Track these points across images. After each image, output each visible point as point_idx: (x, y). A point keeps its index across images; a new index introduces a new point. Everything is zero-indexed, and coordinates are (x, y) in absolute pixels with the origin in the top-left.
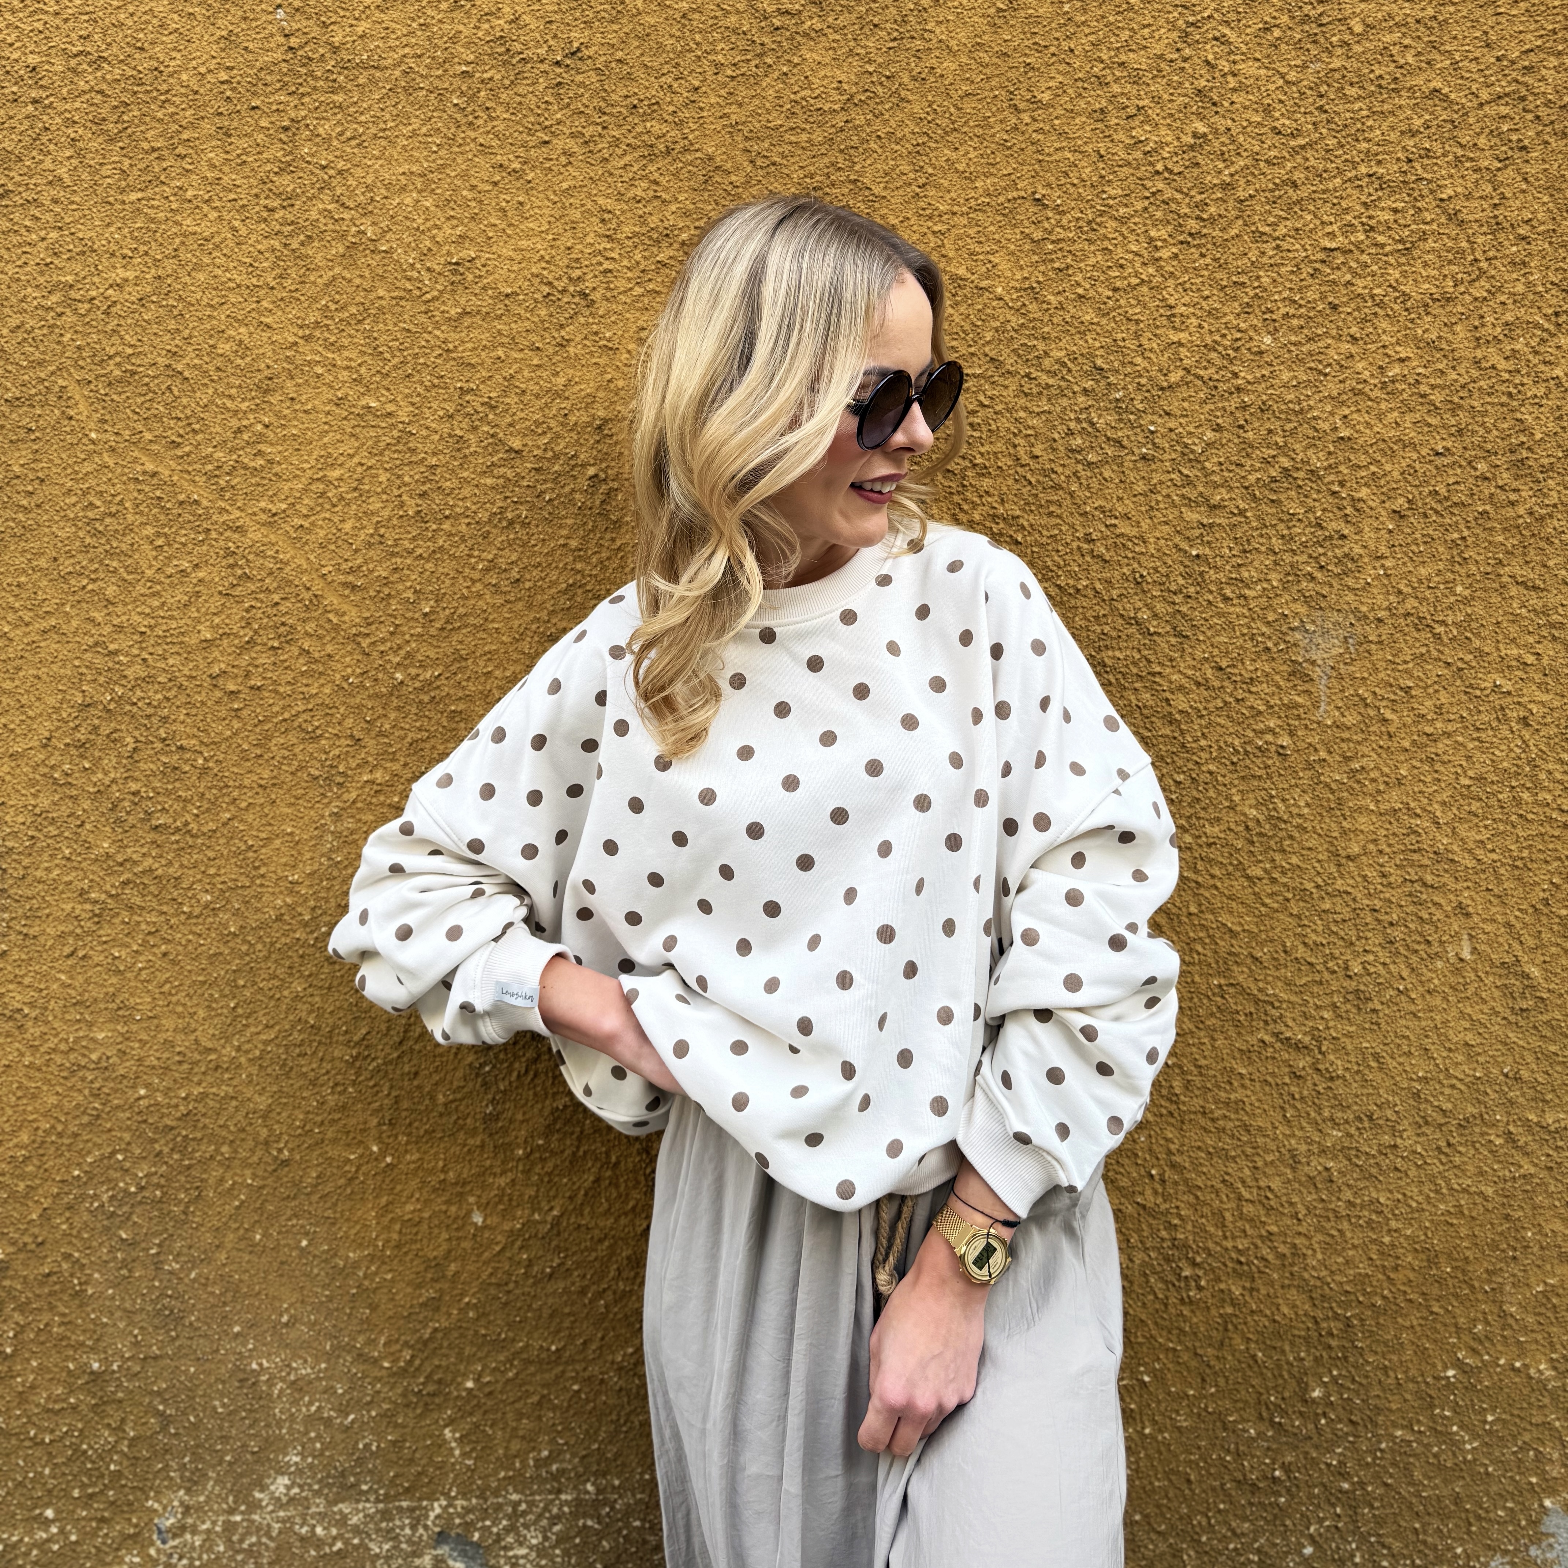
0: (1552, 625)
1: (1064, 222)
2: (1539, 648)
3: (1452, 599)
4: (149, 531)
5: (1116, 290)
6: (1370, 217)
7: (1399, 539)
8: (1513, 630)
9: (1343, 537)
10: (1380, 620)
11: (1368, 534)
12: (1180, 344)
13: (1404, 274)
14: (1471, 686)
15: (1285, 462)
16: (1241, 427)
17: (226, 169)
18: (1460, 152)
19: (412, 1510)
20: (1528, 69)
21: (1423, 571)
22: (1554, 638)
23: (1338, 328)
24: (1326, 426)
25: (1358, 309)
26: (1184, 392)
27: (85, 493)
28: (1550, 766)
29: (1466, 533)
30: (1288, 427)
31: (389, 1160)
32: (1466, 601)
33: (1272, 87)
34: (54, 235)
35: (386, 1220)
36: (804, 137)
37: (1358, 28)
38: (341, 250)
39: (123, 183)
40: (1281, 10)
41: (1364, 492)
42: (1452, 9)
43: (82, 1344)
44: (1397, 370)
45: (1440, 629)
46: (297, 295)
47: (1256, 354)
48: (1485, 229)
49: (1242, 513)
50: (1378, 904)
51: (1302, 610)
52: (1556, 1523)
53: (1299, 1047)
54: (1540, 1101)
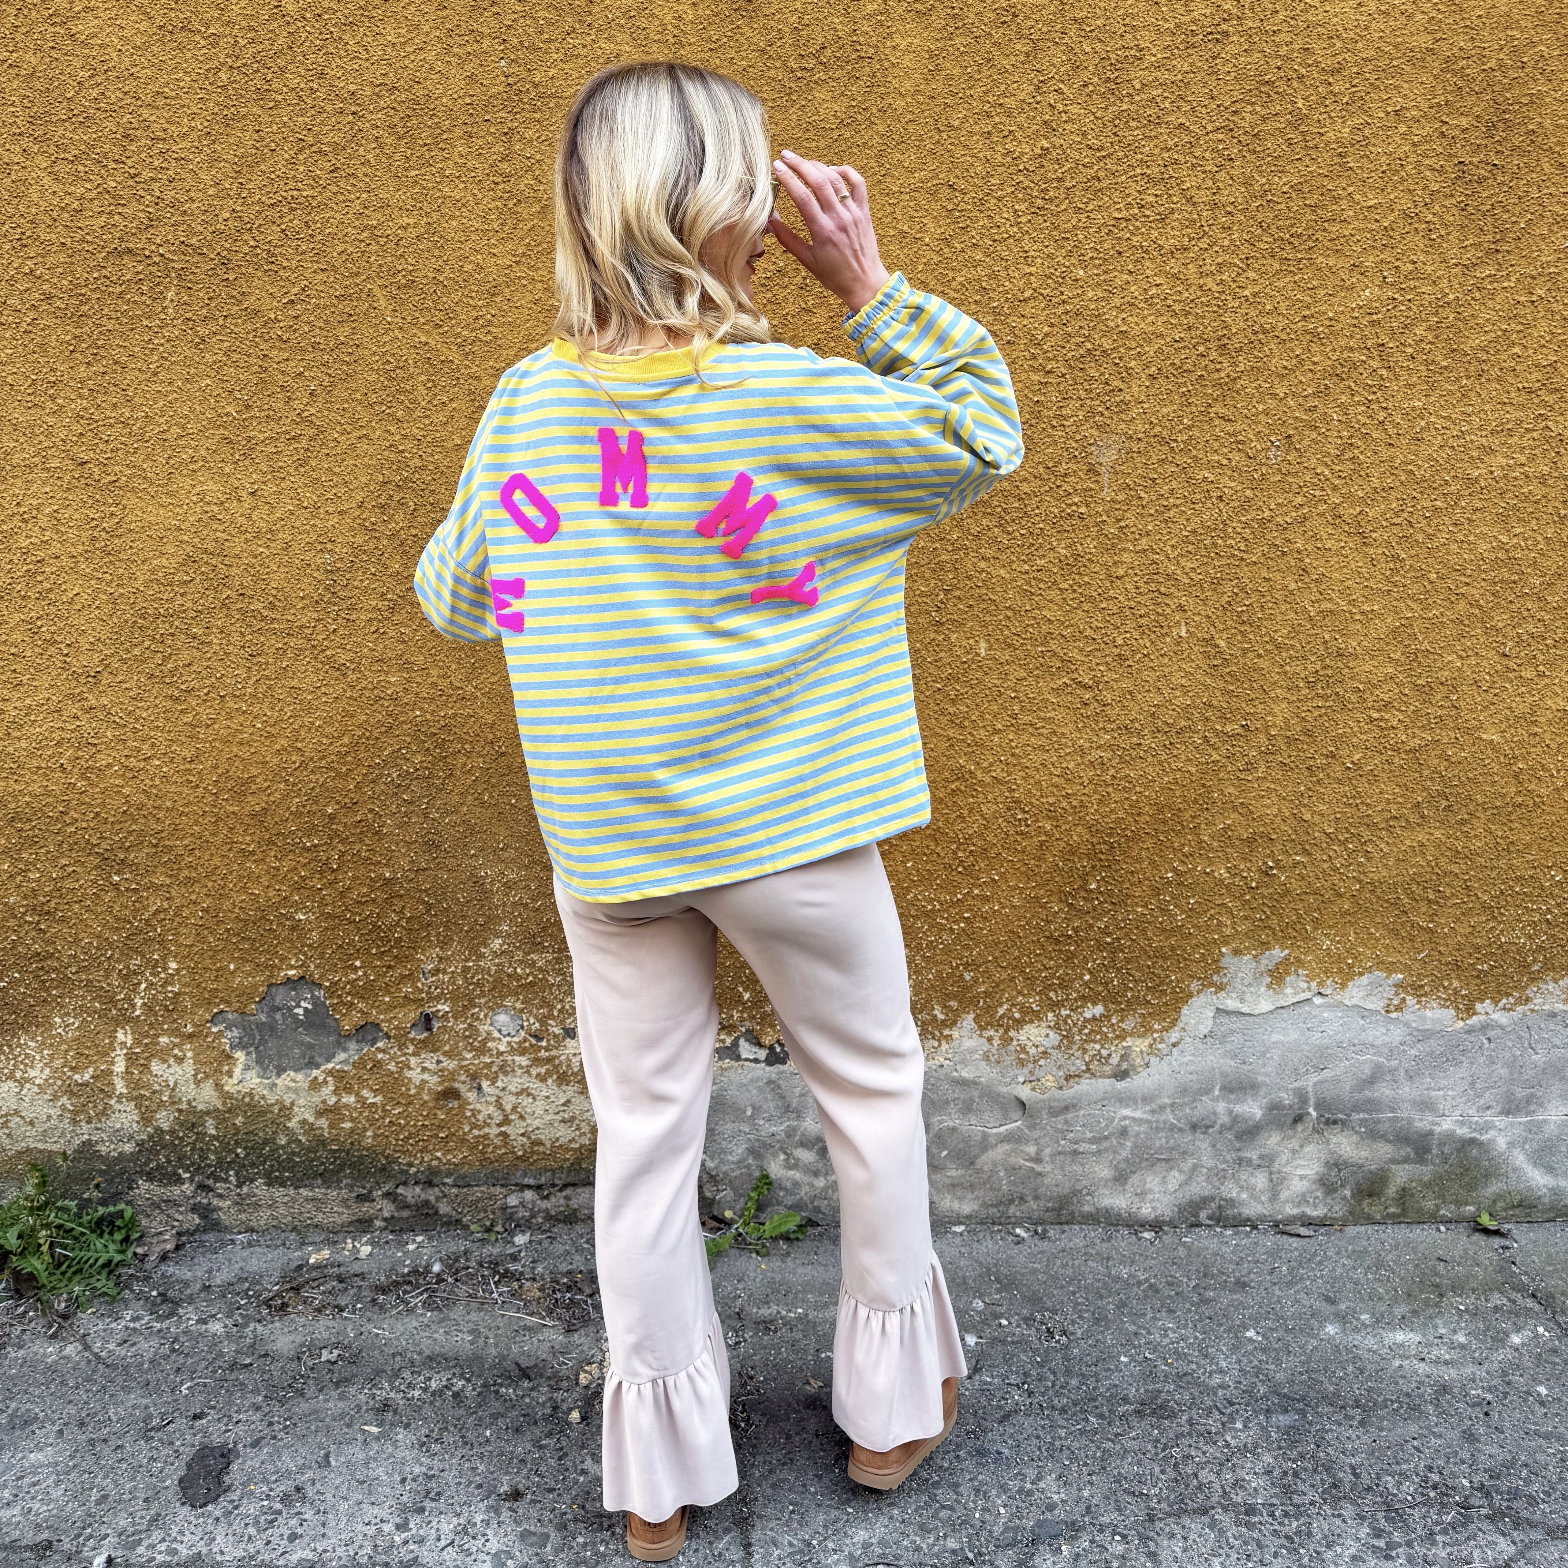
0: (1239, 442)
1: (966, 199)
2: (1230, 456)
3: (1181, 427)
4: (423, 378)
5: (995, 241)
6: (1142, 199)
7: (1152, 391)
8: (1216, 445)
9: (1121, 390)
10: (1139, 439)
11: (1135, 388)
12: (1031, 274)
13: (1161, 234)
14: (1190, 478)
15: (1089, 346)
16: (1064, 324)
17: (469, 157)
18: (1195, 161)
20: (1235, 113)
21: (1165, 410)
22: (1240, 450)
23: (1121, 266)
24: (1112, 324)
25: (1133, 255)
26: (1032, 303)
27: (384, 354)
28: (1234, 525)
29: (1190, 388)
30: (1092, 324)
32: (1189, 428)
33: (1087, 120)
34: (365, 196)
36: (814, 144)
37: (1138, 86)
38: (538, 209)
39: (407, 165)
40: (1094, 74)
41: (1133, 364)
43: (380, 862)
44: (1154, 291)
45: (1174, 445)
46: (511, 236)
47: (1074, 281)
48: (1207, 207)
49: (1063, 376)
50: (1133, 604)
51: (1096, 433)
52: (1228, 961)
53: (1086, 687)
54: (1223, 718)
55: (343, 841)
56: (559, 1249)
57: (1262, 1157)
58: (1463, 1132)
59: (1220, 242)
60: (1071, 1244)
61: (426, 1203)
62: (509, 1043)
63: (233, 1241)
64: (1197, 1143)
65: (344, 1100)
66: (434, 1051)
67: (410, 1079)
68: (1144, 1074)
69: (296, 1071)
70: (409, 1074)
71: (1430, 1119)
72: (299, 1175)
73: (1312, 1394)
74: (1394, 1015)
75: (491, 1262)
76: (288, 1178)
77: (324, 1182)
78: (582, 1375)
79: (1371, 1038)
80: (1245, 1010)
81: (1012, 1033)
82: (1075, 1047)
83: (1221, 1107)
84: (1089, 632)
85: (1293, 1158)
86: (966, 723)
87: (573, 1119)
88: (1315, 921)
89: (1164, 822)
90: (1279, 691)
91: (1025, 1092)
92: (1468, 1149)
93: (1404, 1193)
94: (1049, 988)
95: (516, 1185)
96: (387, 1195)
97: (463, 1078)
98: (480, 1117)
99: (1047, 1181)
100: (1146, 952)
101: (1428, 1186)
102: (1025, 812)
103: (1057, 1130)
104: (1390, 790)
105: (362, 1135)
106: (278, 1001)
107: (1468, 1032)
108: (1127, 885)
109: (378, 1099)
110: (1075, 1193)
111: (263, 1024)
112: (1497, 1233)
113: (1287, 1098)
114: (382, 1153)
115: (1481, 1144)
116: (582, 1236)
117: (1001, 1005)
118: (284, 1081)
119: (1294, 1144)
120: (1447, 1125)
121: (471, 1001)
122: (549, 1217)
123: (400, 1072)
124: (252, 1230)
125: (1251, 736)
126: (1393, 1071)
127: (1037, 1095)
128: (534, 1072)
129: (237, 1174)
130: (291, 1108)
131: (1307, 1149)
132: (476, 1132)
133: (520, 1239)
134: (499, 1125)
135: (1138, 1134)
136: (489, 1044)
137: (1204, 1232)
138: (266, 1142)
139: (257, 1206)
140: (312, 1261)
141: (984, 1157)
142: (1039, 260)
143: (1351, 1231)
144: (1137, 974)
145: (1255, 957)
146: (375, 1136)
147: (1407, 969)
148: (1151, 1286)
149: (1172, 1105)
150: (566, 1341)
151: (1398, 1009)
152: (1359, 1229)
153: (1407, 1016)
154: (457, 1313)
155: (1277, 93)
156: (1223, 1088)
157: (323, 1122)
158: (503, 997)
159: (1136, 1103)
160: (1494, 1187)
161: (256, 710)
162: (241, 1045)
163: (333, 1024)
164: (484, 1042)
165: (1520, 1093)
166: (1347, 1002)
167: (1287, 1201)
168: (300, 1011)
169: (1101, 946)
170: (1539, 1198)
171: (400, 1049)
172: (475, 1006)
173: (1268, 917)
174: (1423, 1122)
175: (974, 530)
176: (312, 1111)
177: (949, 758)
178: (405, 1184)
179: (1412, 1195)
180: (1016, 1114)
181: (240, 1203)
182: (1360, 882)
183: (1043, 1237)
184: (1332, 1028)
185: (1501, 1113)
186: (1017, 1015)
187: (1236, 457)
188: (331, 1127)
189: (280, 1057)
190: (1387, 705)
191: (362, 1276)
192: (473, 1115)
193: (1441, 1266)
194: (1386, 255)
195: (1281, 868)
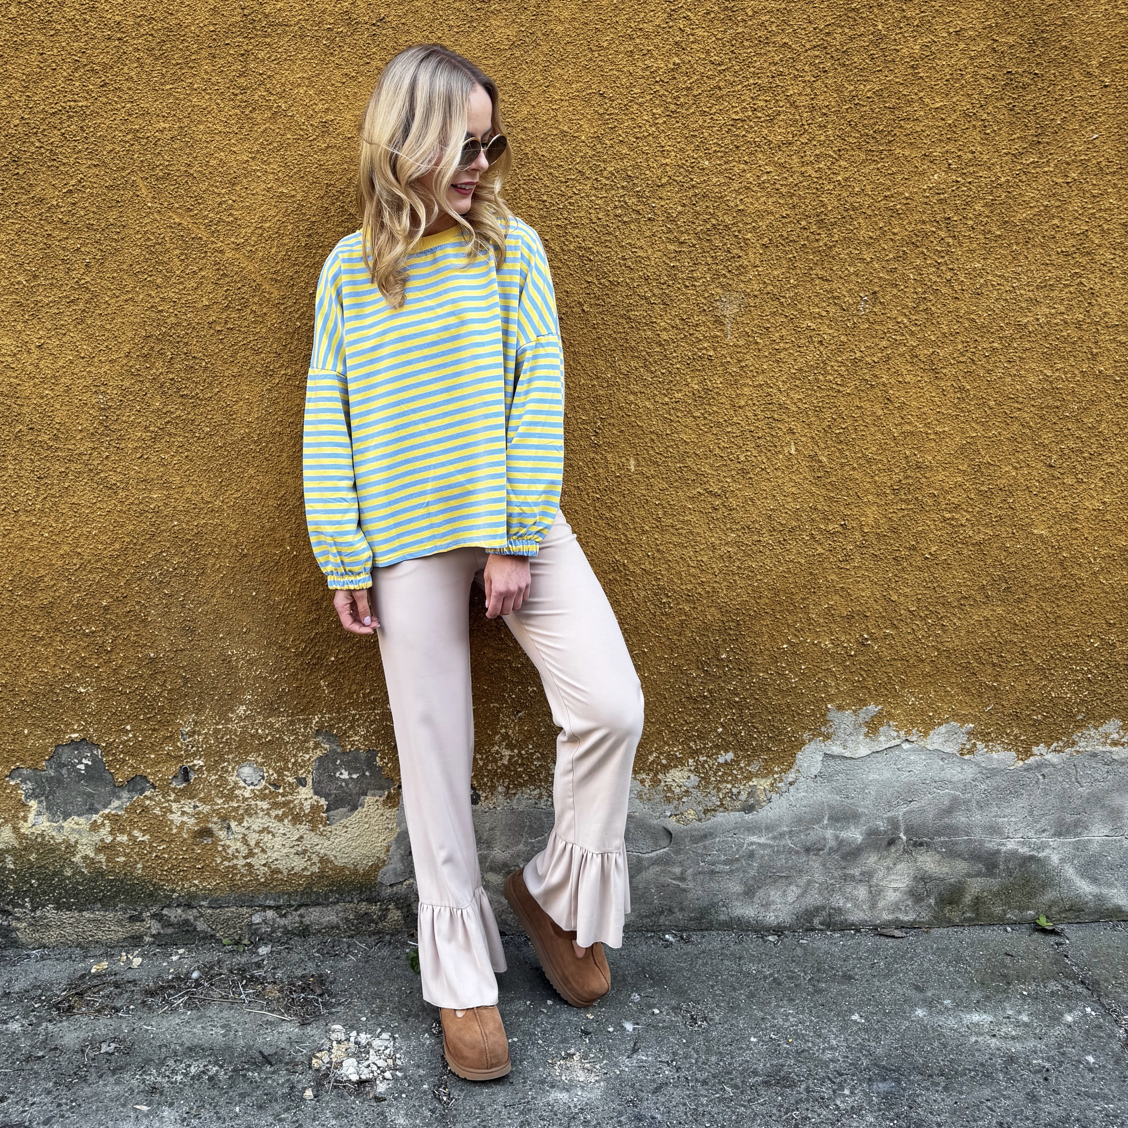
0: (835, 298)
1: (614, 105)
2: (828, 308)
3: (789, 286)
4: (177, 252)
5: (637, 138)
6: (754, 104)
7: (765, 257)
8: (817, 300)
9: (740, 257)
10: (755, 296)
11: (751, 255)
12: (667, 165)
13: (770, 132)
14: (797, 326)
15: (714, 221)
16: (694, 204)
17: (213, 74)
18: (796, 73)
19: (305, 720)
20: (828, 34)
21: (776, 273)
22: (835, 304)
23: (739, 157)
24: (732, 204)
25: (748, 148)
26: (668, 188)
27: (145, 233)
28: (832, 364)
29: (796, 255)
30: (716, 204)
31: (295, 553)
32: (795, 287)
33: (710, 41)
34: (129, 105)
35: (293, 582)
37: (750, 13)
38: (270, 115)
39: (163, 81)
40: (715, 4)
41: (749, 236)
42: (793, 5)
43: (145, 645)
44: (765, 177)
45: (783, 300)
46: (248, 137)
47: (701, 169)
48: (807, 110)
49: (694, 246)
50: (753, 428)
51: (720, 291)
52: (833, 715)
53: (716, 495)
54: (826, 519)
55: (115, 629)
56: (295, 957)
57: (863, 874)
58: (1024, 850)
59: (818, 138)
60: (710, 947)
61: (187, 921)
62: (252, 791)
63: (28, 956)
64: (810, 863)
65: (118, 839)
66: (192, 798)
67: (172, 821)
68: (767, 808)
69: (79, 816)
70: (170, 816)
71: (998, 841)
72: (82, 901)
73: (906, 1065)
74: (967, 757)
75: (239, 969)
76: (74, 903)
77: (103, 906)
78: (314, 1061)
79: (949, 776)
80: (848, 754)
81: (660, 776)
82: (711, 787)
83: (829, 834)
84: (717, 451)
85: (888, 874)
86: (620, 526)
87: (305, 852)
88: (902, 682)
89: (780, 603)
90: (870, 497)
91: (672, 824)
92: (1029, 864)
93: (978, 901)
94: (690, 738)
95: (260, 906)
96: (153, 916)
97: (215, 819)
98: (230, 851)
99: (690, 896)
100: (767, 709)
101: (997, 895)
102: (668, 597)
103: (697, 854)
104: (960, 575)
105: (134, 867)
106: (63, 759)
107: (1026, 770)
108: (751, 655)
109: (147, 837)
110: (713, 905)
111: (52, 777)
112: (1053, 932)
113: (882, 825)
114: (150, 882)
115: (1039, 860)
116: (313, 947)
117: (651, 753)
118: (69, 824)
119: (889, 862)
120: (1011, 845)
121: (221, 757)
122: (286, 932)
123: (164, 815)
124: (45, 946)
125: (848, 533)
126: (966, 802)
127: (681, 826)
128: (273, 813)
129: (31, 901)
130: (75, 846)
131: (899, 867)
132: (226, 863)
133: (263, 950)
134: (245, 858)
135: (763, 856)
136: (236, 792)
137: (818, 936)
138: (55, 874)
139: (48, 927)
140: (93, 971)
141: (639, 877)
142: (673, 153)
143: (936, 932)
144: (761, 727)
145: (855, 711)
146: (144, 868)
147: (976, 719)
148: (775, 980)
149: (791, 832)
150: (301, 1032)
151: (970, 752)
152: (941, 930)
153: (978, 758)
154: (212, 1011)
155: (861, 18)
156: (831, 818)
157: (102, 857)
158: (247, 754)
159: (760, 831)
160: (1050, 895)
161: (44, 521)
162: (34, 795)
163: (110, 777)
164: (232, 790)
165: (1069, 819)
166: (929, 747)
167: (884, 909)
168: (82, 767)
169: (731, 705)
170: (1087, 903)
171: (163, 797)
172: (224, 762)
173: (864, 679)
174: (991, 844)
175: (624, 369)
176: (92, 848)
177: (606, 554)
178: (169, 906)
179: (984, 903)
180: (664, 842)
181: (34, 924)
182: (938, 650)
183: (687, 941)
184: (918, 768)
185: (1054, 835)
186: (664, 762)
187: (832, 309)
188: (108, 861)
189: (66, 804)
190: (957, 507)
191: (134, 982)
192: (224, 850)
193: (1008, 960)
194: (949, 147)
195: (875, 640)
